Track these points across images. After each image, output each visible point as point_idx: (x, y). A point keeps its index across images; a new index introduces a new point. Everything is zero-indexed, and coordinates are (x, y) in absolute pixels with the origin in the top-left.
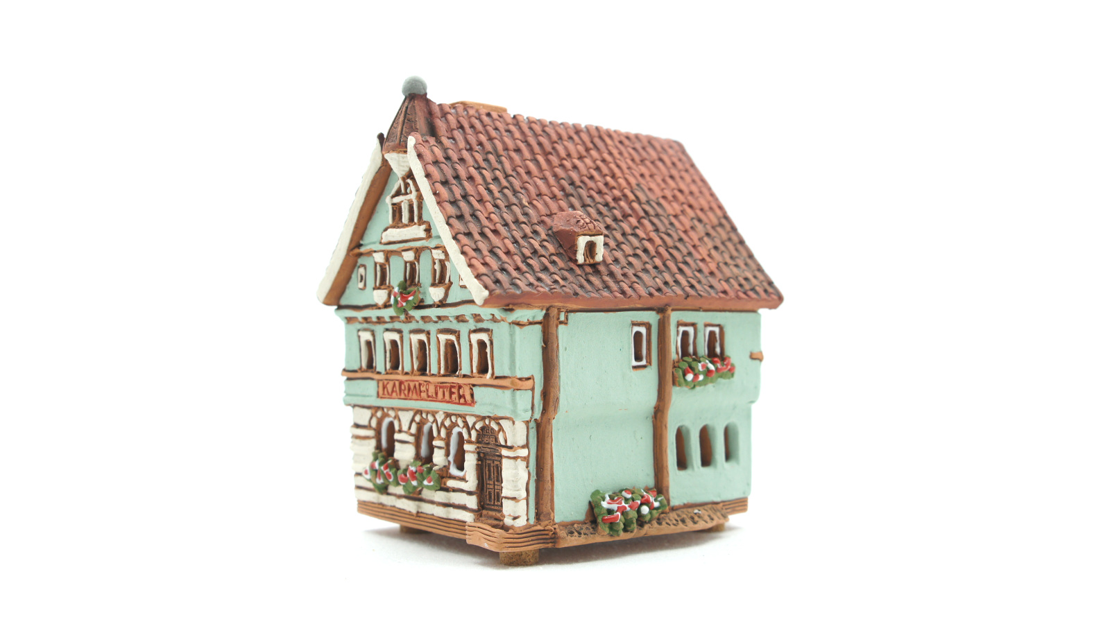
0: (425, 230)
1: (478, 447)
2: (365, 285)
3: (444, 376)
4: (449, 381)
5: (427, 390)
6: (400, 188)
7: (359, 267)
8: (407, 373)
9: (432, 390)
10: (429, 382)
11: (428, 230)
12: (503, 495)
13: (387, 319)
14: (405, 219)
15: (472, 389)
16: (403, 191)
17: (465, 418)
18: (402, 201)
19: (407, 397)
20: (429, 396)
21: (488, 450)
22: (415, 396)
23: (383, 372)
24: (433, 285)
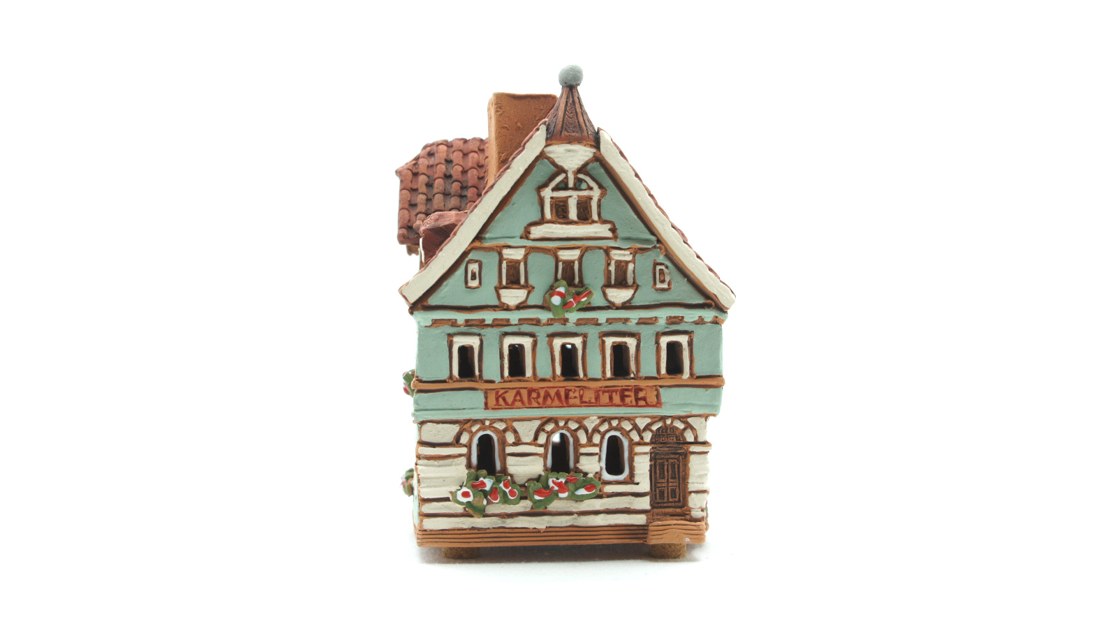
0: (610, 230)
1: (653, 448)
2: (480, 283)
3: (609, 379)
4: (620, 385)
5: (581, 397)
6: (566, 180)
7: (469, 262)
8: (543, 380)
9: (589, 396)
10: (585, 387)
11: (613, 230)
12: (690, 490)
13: (513, 322)
14: (573, 214)
15: (657, 390)
16: (571, 184)
17: (634, 421)
18: (570, 197)
19: (541, 405)
20: (582, 402)
21: (666, 449)
22: (557, 402)
23: (497, 379)
24: (608, 285)
